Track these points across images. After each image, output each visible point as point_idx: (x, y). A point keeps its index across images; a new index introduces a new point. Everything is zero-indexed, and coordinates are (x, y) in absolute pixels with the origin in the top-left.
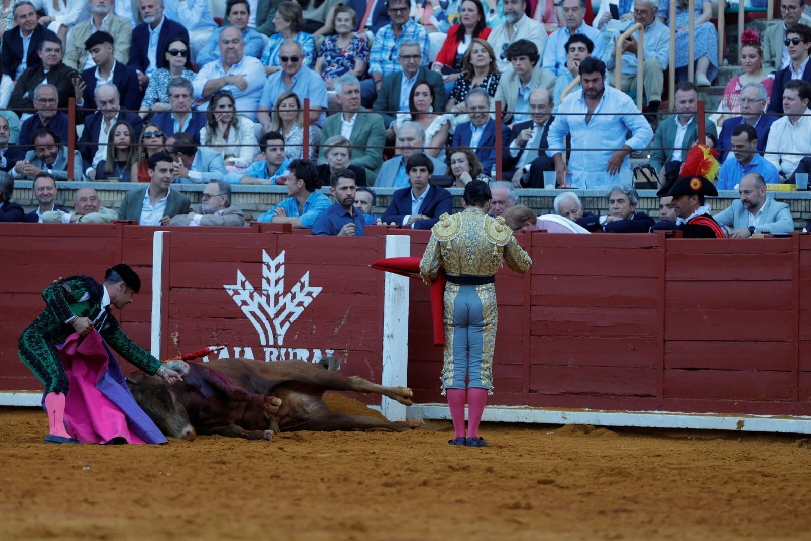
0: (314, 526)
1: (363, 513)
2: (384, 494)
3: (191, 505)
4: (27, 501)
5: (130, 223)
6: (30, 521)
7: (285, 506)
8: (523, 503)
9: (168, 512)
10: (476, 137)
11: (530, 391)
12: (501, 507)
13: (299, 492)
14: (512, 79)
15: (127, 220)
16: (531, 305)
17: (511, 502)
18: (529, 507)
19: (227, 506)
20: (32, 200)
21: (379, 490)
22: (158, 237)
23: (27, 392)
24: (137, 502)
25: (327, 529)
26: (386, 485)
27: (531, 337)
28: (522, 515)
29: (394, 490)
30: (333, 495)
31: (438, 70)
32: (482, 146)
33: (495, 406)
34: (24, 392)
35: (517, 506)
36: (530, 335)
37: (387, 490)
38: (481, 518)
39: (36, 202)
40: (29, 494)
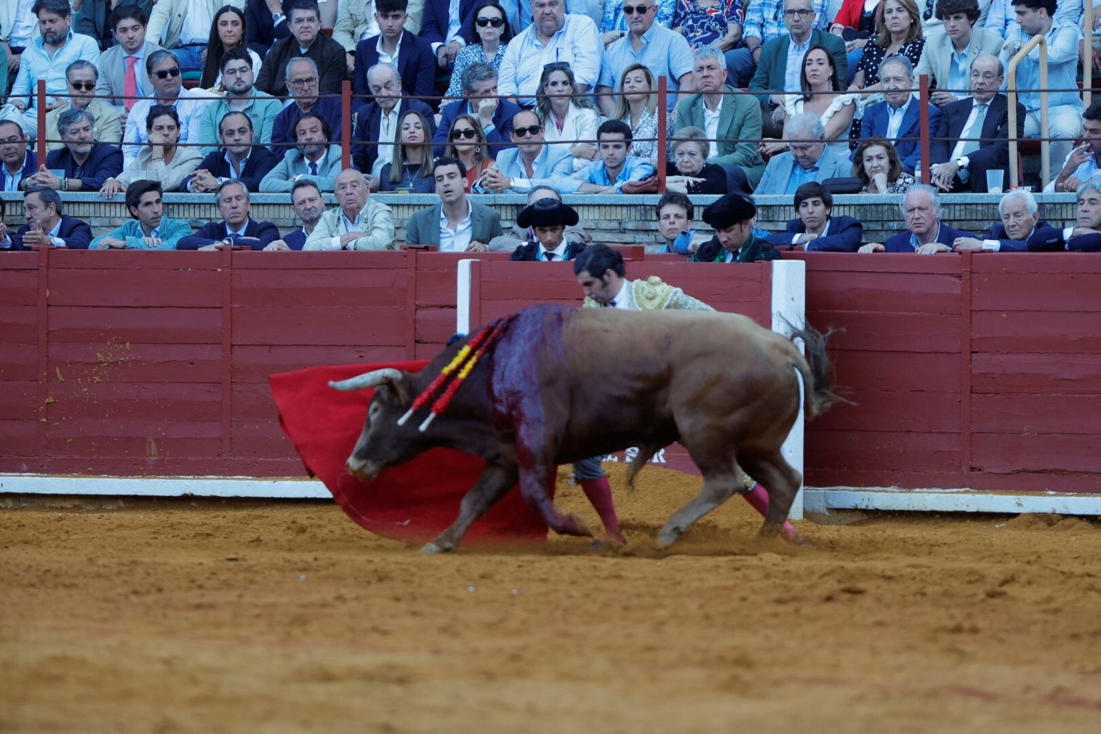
0: (683, 661)
1: (749, 642)
2: (776, 615)
3: (516, 633)
4: (296, 631)
5: (426, 248)
6: (301, 659)
7: (643, 634)
8: (966, 625)
9: (486, 643)
10: (895, 123)
11: (972, 469)
12: (937, 630)
13: (661, 613)
14: (942, 43)
15: (423, 246)
16: (972, 352)
17: (950, 624)
18: (974, 630)
19: (565, 634)
20: (295, 219)
21: (770, 608)
22: (464, 267)
23: (291, 479)
24: (444, 630)
25: (702, 664)
26: (779, 601)
27: (973, 395)
28: (966, 643)
29: (790, 608)
30: (707, 617)
31: (839, 35)
32: (904, 136)
33: (925, 490)
34: (287, 480)
35: (958, 630)
36: (971, 392)
37: (782, 609)
38: (910, 648)
39: (299, 222)
40: (299, 621)
